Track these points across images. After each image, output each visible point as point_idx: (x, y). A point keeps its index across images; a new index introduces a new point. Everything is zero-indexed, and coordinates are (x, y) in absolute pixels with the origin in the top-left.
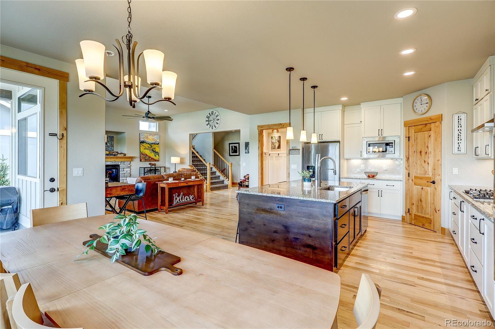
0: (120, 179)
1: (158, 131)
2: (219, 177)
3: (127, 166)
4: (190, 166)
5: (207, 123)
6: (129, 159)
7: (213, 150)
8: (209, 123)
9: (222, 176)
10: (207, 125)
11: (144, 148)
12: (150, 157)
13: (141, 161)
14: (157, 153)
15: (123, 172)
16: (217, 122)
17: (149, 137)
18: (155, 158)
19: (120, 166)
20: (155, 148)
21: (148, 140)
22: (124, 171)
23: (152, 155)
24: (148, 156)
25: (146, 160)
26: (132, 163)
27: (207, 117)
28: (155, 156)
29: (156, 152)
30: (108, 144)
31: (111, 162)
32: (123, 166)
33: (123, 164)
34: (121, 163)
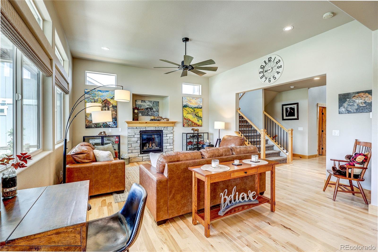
0: (164, 145)
1: (201, 94)
2: (273, 146)
3: (170, 131)
4: (236, 132)
5: (262, 74)
6: (172, 124)
7: (263, 113)
8: (264, 76)
9: (278, 145)
10: (261, 78)
11: (187, 112)
12: (192, 122)
13: (184, 126)
14: (200, 117)
15: (166, 138)
16: (278, 70)
17: (191, 101)
18: (198, 123)
19: (163, 131)
20: (198, 113)
21: (191, 104)
23: (195, 120)
24: (190, 121)
25: (189, 125)
26: (175, 129)
27: (261, 68)
28: (198, 121)
29: (199, 117)
30: (154, 109)
31: (155, 127)
32: (166, 131)
33: (167, 130)
34: (164, 128)
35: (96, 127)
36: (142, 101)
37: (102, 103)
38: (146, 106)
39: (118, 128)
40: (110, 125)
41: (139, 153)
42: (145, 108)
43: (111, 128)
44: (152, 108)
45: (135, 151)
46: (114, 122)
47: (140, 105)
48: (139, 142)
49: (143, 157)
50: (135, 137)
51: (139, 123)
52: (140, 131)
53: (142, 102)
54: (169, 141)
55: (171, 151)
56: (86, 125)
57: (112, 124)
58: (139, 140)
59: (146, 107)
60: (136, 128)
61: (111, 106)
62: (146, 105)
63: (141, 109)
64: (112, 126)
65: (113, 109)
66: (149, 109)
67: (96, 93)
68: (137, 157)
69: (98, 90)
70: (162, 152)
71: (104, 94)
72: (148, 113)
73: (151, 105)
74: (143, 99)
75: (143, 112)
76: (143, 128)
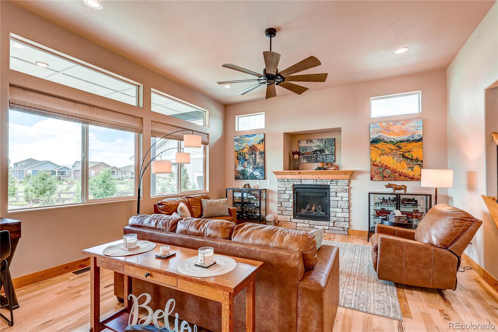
0: (331, 210)
3: (342, 187)
4: (488, 198)
6: (345, 174)
11: (380, 152)
12: (394, 171)
13: (372, 179)
14: (417, 160)
15: (335, 198)
17: (392, 128)
18: (410, 173)
19: (331, 187)
20: (409, 151)
21: (392, 135)
22: (336, 196)
23: (403, 167)
24: (389, 168)
25: (384, 178)
26: (354, 183)
28: (412, 168)
29: (412, 160)
30: (326, 152)
31: (315, 180)
32: (335, 187)
33: (336, 185)
34: (332, 182)
35: (244, 179)
36: (307, 141)
37: (249, 149)
38: (314, 148)
39: (266, 179)
40: (257, 176)
41: (292, 217)
42: (311, 151)
43: (258, 180)
44: (324, 150)
45: (287, 213)
46: (262, 173)
47: (305, 147)
48: (291, 200)
49: (297, 223)
50: (286, 193)
51: (289, 173)
52: (294, 185)
53: (307, 143)
54: (340, 203)
55: (345, 221)
56: (235, 176)
57: (259, 175)
58: (292, 198)
59: (314, 150)
60: (287, 180)
61: (258, 152)
62: (314, 145)
63: (306, 153)
64: (260, 178)
65: (260, 155)
66: (319, 152)
67: (244, 139)
68: (288, 221)
69: (246, 136)
70: (329, 222)
71: (251, 139)
72: (316, 158)
73: (322, 145)
74: (309, 138)
75: (310, 156)
76: (297, 180)
